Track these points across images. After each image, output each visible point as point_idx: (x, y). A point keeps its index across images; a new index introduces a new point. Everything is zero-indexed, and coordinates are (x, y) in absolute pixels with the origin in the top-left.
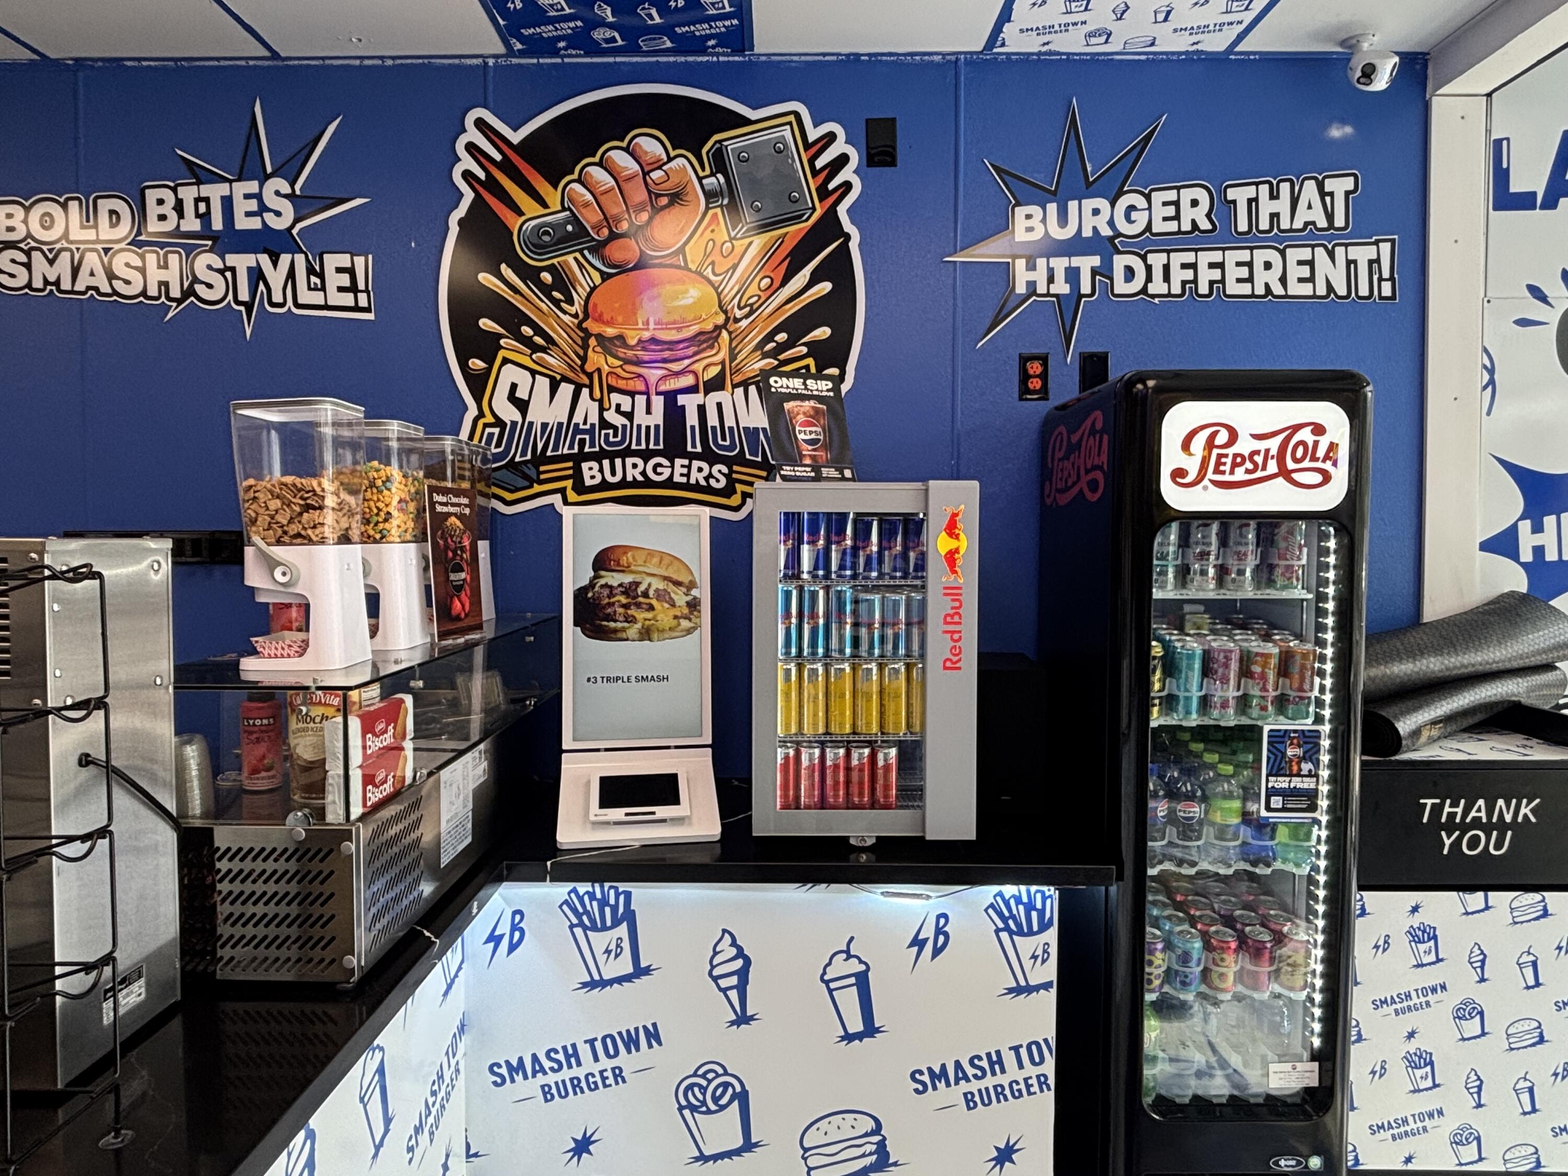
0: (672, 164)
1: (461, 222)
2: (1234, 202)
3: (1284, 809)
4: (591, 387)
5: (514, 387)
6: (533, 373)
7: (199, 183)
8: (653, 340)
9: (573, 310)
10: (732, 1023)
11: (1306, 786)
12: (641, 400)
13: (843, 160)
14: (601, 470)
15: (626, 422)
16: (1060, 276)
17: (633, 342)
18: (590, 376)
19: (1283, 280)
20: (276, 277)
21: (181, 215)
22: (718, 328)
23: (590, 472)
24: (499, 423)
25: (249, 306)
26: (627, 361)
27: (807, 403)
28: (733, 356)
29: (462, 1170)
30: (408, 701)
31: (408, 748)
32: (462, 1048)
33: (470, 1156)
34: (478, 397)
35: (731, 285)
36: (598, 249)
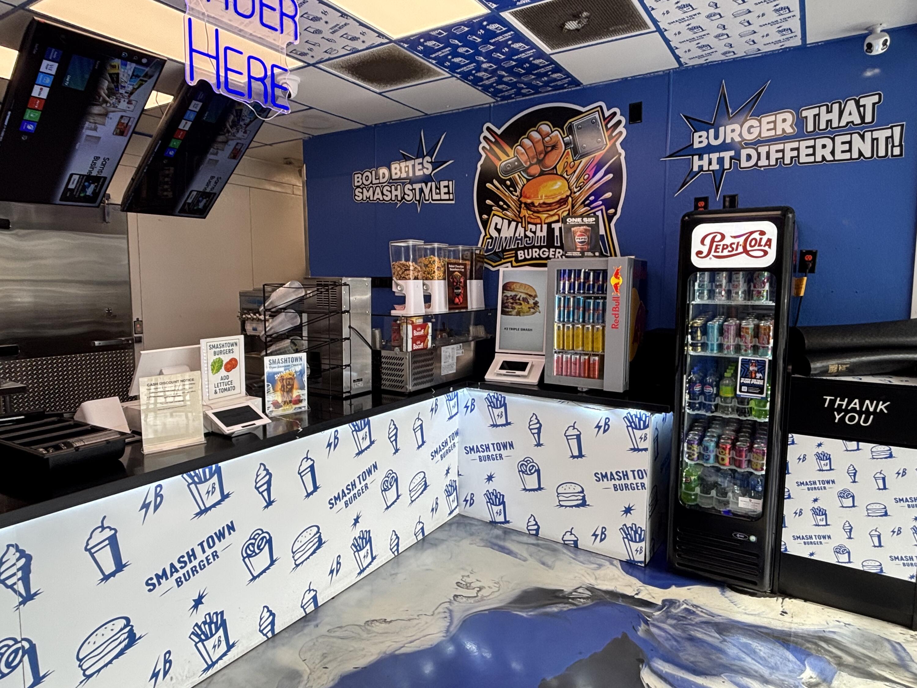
0: (553, 134)
1: (482, 166)
2: (806, 117)
3: (747, 392)
4: (522, 223)
5: (496, 224)
6: (503, 218)
7: (406, 161)
8: (544, 203)
9: (516, 194)
10: (536, 445)
11: (758, 383)
12: (539, 226)
13: (619, 122)
14: (524, 254)
15: (533, 235)
16: (714, 161)
17: (536, 204)
18: (521, 218)
19: (833, 153)
20: (427, 191)
21: (401, 173)
22: (568, 197)
23: (521, 255)
24: (491, 238)
25: (419, 201)
26: (534, 212)
27: (582, 227)
28: (573, 207)
29: (456, 478)
30: (430, 324)
31: (430, 338)
32: (456, 439)
33: (459, 475)
34: (485, 228)
35: (573, 179)
36: (526, 170)
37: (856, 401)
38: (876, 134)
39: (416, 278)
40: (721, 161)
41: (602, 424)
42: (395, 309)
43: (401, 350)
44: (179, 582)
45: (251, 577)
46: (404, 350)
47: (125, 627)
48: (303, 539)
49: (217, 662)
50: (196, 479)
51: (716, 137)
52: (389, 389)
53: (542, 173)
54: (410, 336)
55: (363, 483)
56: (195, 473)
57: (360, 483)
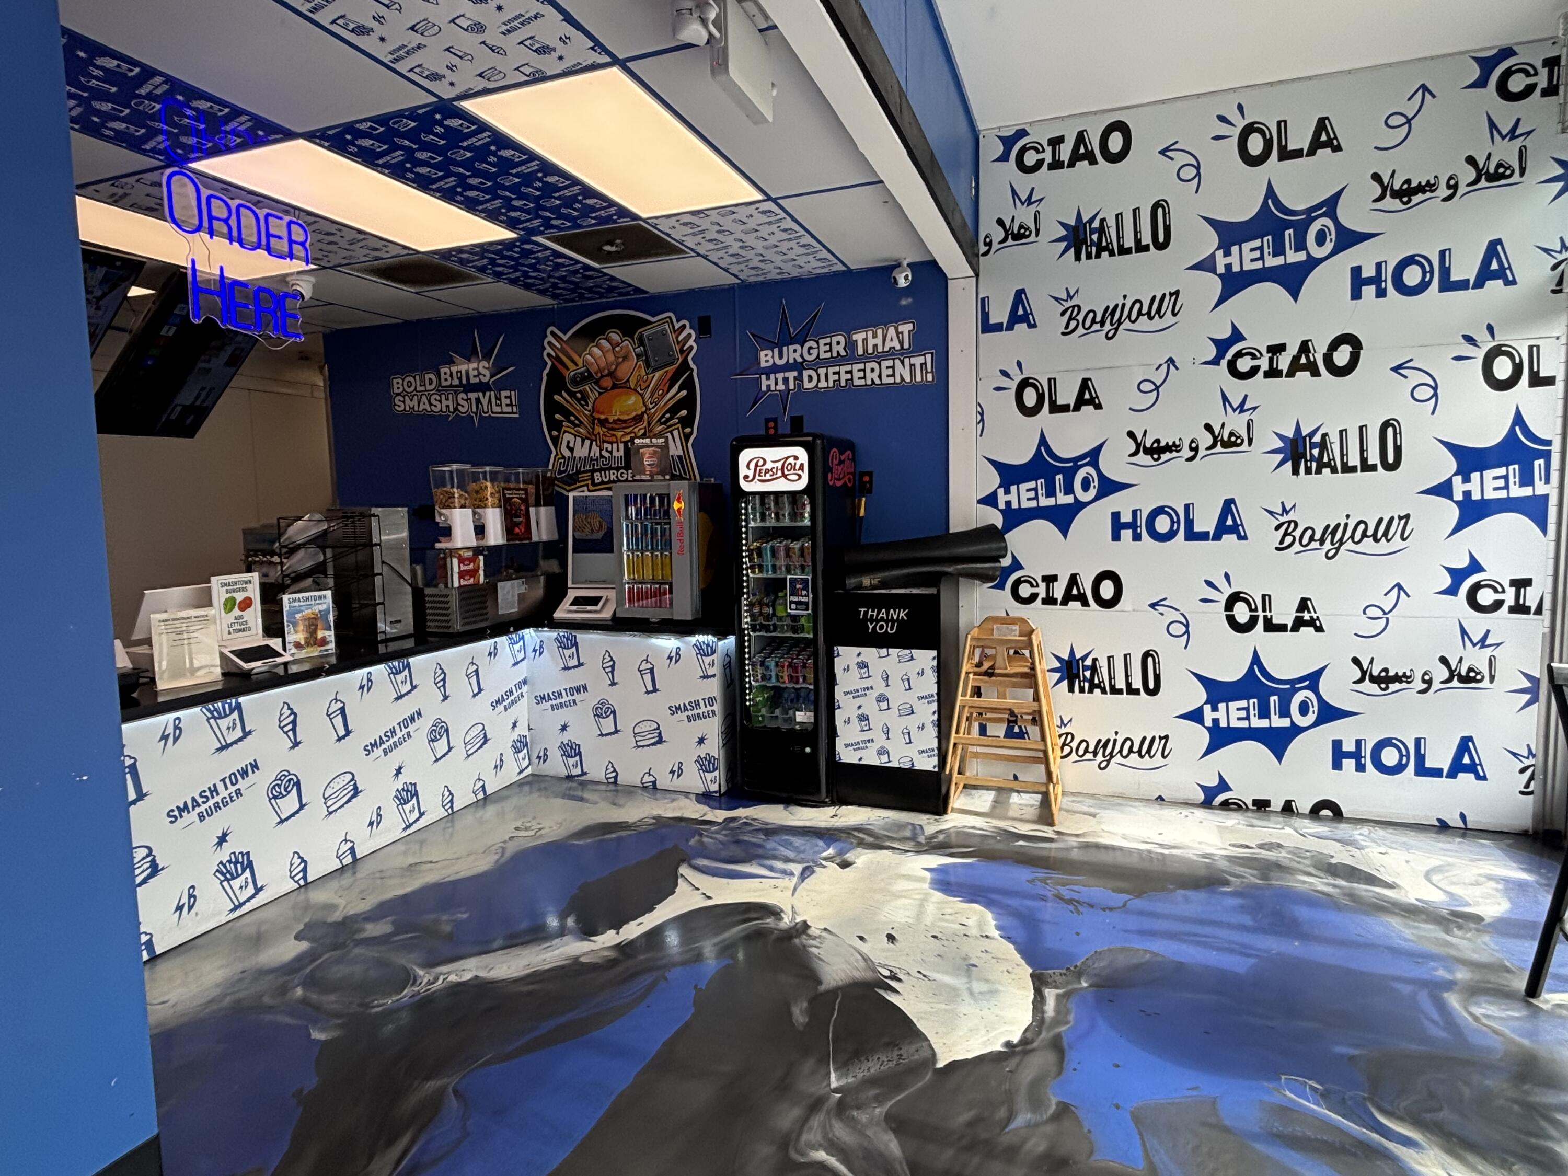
0: (624, 344)
1: (547, 375)
2: (856, 341)
4: (596, 441)
5: (568, 442)
6: (575, 436)
7: (458, 365)
8: (619, 420)
9: (589, 408)
10: (610, 685)
12: (615, 445)
13: (689, 335)
14: (601, 476)
15: (609, 455)
16: (780, 381)
17: (611, 421)
18: (595, 436)
19: (880, 377)
20: (485, 401)
21: (452, 379)
22: (643, 413)
23: (597, 477)
24: (563, 457)
25: (476, 413)
26: (609, 429)
27: (651, 449)
28: (649, 424)
29: (526, 733)
30: (481, 558)
31: (481, 572)
32: (525, 689)
33: (530, 729)
34: (556, 447)
35: (648, 394)
36: (597, 382)
37: (884, 611)
38: (913, 360)
39: (463, 506)
40: (786, 380)
41: (673, 654)
42: (440, 542)
43: (446, 586)
44: (201, 817)
45: (278, 820)
46: (450, 585)
47: (148, 856)
48: (336, 785)
49: (244, 903)
50: (215, 714)
51: (781, 357)
52: (437, 630)
53: (615, 387)
54: (456, 569)
55: (405, 731)
56: (214, 707)
57: (401, 730)
